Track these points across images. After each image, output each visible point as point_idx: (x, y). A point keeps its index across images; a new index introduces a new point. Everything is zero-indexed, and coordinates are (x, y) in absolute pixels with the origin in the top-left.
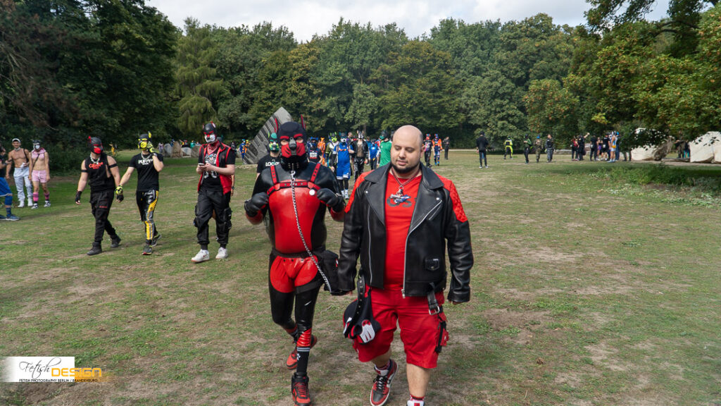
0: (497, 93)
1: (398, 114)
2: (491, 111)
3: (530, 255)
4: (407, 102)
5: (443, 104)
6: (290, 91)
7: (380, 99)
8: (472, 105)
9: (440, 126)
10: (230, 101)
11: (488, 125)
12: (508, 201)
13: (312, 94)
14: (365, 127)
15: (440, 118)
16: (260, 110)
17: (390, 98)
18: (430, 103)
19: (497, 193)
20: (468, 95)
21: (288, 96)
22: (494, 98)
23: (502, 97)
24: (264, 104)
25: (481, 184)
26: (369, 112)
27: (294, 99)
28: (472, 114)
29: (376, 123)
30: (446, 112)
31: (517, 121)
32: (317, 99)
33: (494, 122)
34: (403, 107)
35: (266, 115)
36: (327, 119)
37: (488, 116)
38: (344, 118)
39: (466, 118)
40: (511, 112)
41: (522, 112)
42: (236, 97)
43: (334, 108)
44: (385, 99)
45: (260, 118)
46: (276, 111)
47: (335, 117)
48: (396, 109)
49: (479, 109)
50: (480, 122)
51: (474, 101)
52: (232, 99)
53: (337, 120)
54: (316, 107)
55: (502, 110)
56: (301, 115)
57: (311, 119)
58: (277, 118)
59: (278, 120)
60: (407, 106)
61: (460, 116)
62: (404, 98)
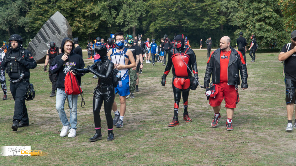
1: (165, 17)
2: (250, 14)
3: (287, 144)
4: (172, 6)
5: (205, 8)
7: (148, 4)
8: (232, 8)
9: (203, 28)
11: (247, 26)
12: (266, 95)
14: (134, 29)
15: (203, 20)
16: (37, 14)
17: (157, 3)
18: (193, 7)
19: (256, 89)
21: (63, 1)
22: (252, 1)
23: (259, 0)
24: (41, 8)
26: (138, 16)
27: (69, 4)
28: (232, 17)
29: (144, 25)
30: (208, 15)
31: (273, 22)
32: (90, 4)
33: (252, 23)
34: (169, 10)
35: (43, 19)
36: (99, 22)
37: (246, 18)
38: (115, 21)
39: (227, 20)
40: (268, 14)
41: (278, 14)
42: (14, 2)
43: (106, 12)
44: (153, 4)
45: (37, 21)
46: (52, 15)
47: (107, 20)
48: (162, 12)
49: (238, 12)
50: (239, 24)
51: (233, 4)
52: (11, 4)
53: (108, 23)
54: (89, 12)
55: (259, 12)
56: (76, 19)
57: (84, 22)
58: (54, 21)
59: (55, 24)
60: (172, 9)
61: (221, 19)
62: (169, 2)
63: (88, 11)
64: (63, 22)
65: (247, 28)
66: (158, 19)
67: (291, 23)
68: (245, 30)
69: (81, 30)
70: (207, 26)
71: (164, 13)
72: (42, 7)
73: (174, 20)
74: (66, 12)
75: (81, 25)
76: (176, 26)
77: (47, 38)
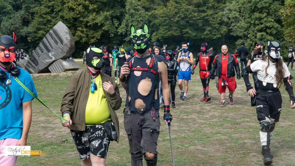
0: (256, 7)
1: (167, 27)
2: (251, 24)
3: (289, 155)
4: (174, 16)
5: (207, 18)
6: (68, 7)
7: (150, 14)
8: (233, 18)
9: (204, 38)
10: (12, 15)
11: (249, 36)
13: (88, 9)
15: (205, 30)
16: (40, 24)
17: (159, 13)
18: (195, 17)
20: (229, 10)
21: (66, 11)
22: (253, 11)
23: (261, 11)
24: (44, 18)
25: (243, 90)
26: (140, 25)
27: (72, 14)
28: (234, 26)
30: (209, 25)
31: (275, 32)
32: (93, 14)
33: (253, 33)
34: (170, 20)
35: (46, 29)
36: (101, 32)
37: (247, 28)
38: (118, 30)
39: (228, 30)
40: (269, 24)
41: (279, 24)
42: (17, 11)
43: (109, 22)
44: (155, 14)
45: (40, 31)
46: (55, 25)
47: (109, 30)
48: (164, 22)
49: (240, 22)
50: (240, 34)
51: (235, 14)
52: (14, 14)
53: (111, 32)
54: (92, 21)
55: (260, 22)
56: (78, 29)
57: (87, 32)
58: (56, 31)
59: (58, 33)
60: (174, 19)
61: (223, 29)
62: (171, 12)
63: (90, 21)
64: (66, 32)
65: (248, 38)
66: (160, 29)
67: (292, 33)
68: (246, 40)
69: (84, 40)
70: (208, 36)
71: (166, 23)
72: (46, 17)
73: (176, 29)
74: (69, 22)
75: (84, 34)
76: (178, 36)
77: (50, 48)
